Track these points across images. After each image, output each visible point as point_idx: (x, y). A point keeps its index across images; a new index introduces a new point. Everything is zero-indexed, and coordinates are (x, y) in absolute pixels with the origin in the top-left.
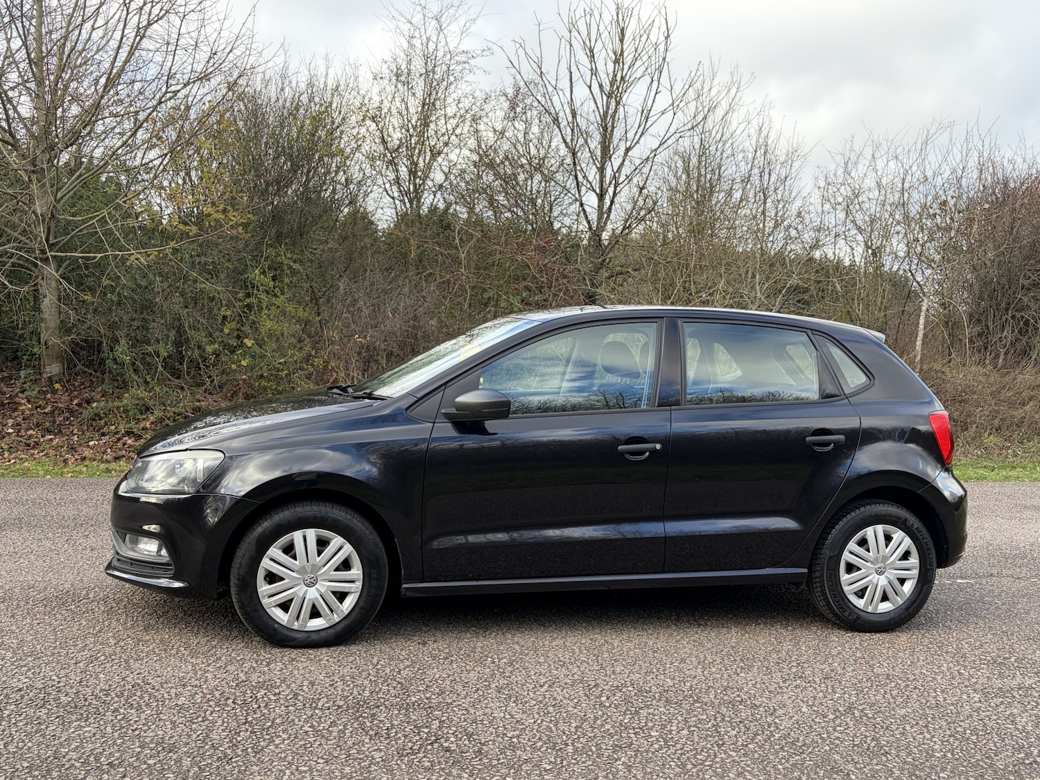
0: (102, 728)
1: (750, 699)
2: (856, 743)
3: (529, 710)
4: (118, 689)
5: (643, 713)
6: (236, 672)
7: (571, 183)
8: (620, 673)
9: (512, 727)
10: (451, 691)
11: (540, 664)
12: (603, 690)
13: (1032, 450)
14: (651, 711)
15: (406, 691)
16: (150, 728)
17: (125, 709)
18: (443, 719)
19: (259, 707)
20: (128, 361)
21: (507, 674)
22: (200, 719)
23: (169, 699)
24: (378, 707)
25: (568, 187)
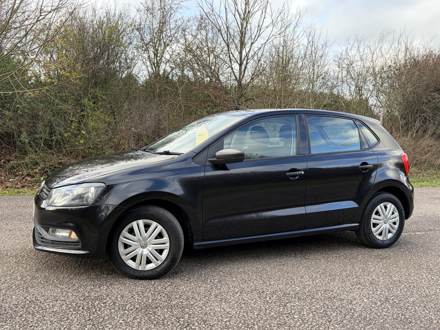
0: (14, 326)
1: (338, 296)
2: (395, 317)
3: (233, 306)
4: (22, 304)
5: (289, 305)
6: (83, 292)
7: (227, 59)
8: (273, 285)
9: (225, 316)
10: (192, 298)
11: (234, 281)
12: (267, 294)
13: (430, 173)
14: (292, 304)
15: (170, 299)
16: (39, 325)
17: (26, 315)
18: (190, 313)
19: (96, 311)
20: (27, 142)
21: (219, 288)
22: (65, 319)
23: (49, 308)
24: (157, 308)
25: (225, 61)
